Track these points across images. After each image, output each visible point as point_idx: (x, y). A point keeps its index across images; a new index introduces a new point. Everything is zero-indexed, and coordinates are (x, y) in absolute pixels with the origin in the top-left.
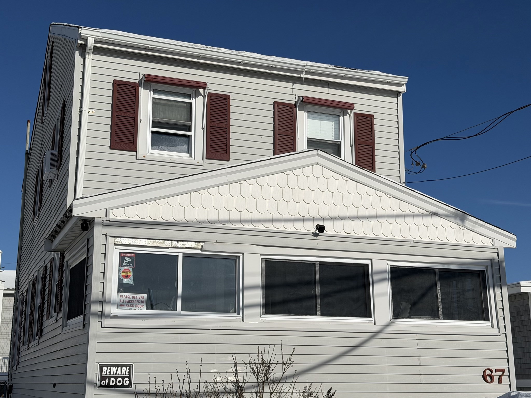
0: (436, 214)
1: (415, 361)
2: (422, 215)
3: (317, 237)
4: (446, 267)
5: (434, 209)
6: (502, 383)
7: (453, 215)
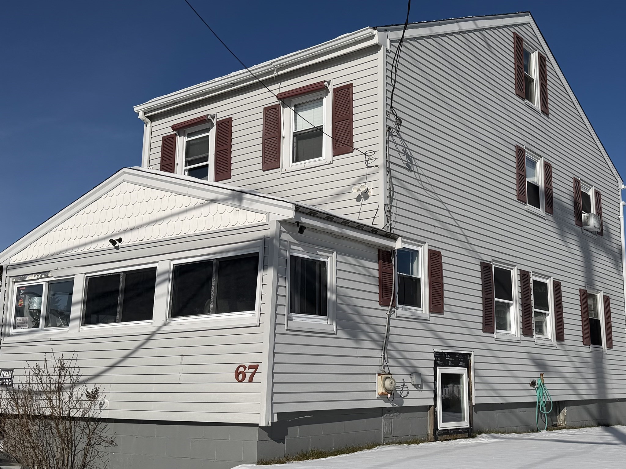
0: (212, 201)
1: (178, 360)
2: (202, 205)
3: (119, 250)
4: (224, 255)
5: (212, 196)
6: (252, 381)
7: (230, 197)
